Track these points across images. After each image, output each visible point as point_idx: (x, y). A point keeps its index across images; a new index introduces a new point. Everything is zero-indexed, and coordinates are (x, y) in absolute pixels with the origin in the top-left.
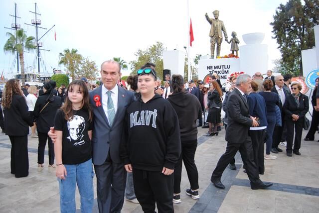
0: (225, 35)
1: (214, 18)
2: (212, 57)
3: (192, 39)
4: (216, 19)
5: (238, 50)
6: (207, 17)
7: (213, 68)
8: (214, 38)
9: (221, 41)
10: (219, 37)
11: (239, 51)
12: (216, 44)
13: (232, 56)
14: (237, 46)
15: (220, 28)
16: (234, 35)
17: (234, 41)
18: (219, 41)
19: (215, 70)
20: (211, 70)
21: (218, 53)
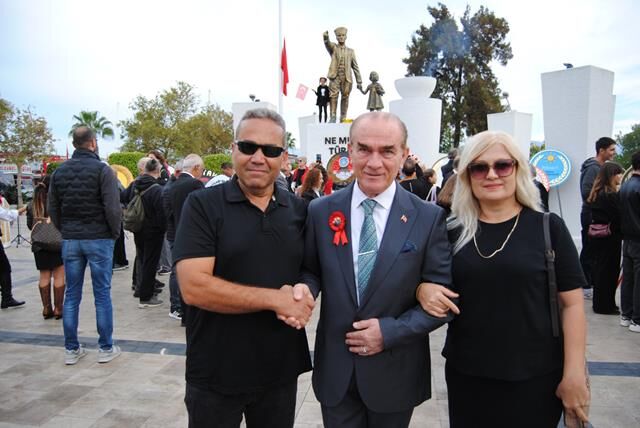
0: (357, 77)
1: (337, 42)
2: (333, 119)
3: (286, 80)
4: (341, 44)
5: (383, 107)
6: (326, 38)
7: (337, 140)
8: (337, 82)
9: (350, 89)
10: (346, 80)
12: (340, 95)
14: (381, 102)
15: (350, 64)
16: (374, 78)
17: (374, 90)
18: (347, 88)
19: (341, 146)
20: (334, 146)
21: (343, 113)
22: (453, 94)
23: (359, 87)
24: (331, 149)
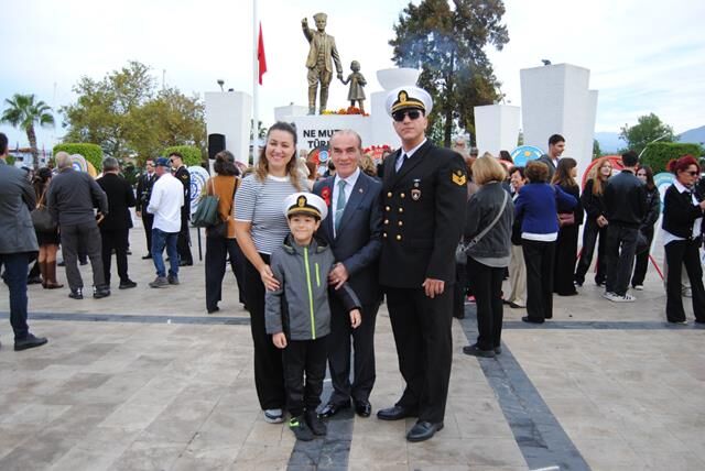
0: (338, 66)
1: (316, 29)
2: (312, 111)
3: (263, 69)
4: (321, 30)
5: (364, 99)
6: (305, 25)
7: (317, 134)
8: (316, 71)
9: (330, 78)
10: (326, 70)
11: (364, 102)
12: (319, 85)
14: (362, 93)
15: (329, 53)
16: (355, 67)
17: (355, 80)
18: (327, 78)
19: (321, 139)
20: (313, 139)
21: (323, 103)
22: (444, 80)
23: (340, 77)
24: (310, 142)
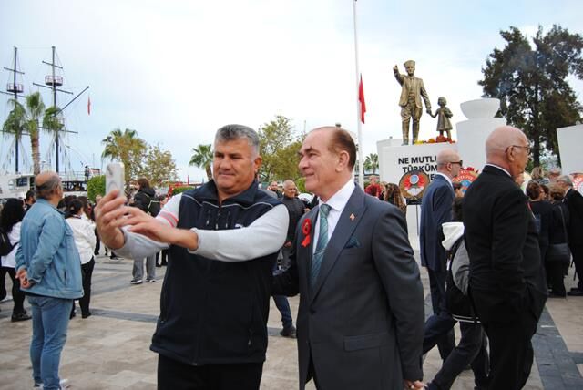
0: (427, 103)
1: (407, 74)
2: (406, 142)
3: (363, 110)
4: (411, 75)
5: (451, 129)
6: (396, 71)
7: (410, 161)
8: (408, 108)
9: (421, 114)
10: (416, 106)
12: (411, 120)
13: (441, 139)
14: (449, 124)
15: (419, 92)
16: (442, 103)
17: (442, 113)
18: (417, 114)
19: (413, 165)
20: (407, 165)
21: (415, 135)
22: (530, 110)
23: (429, 112)
24: (404, 168)
